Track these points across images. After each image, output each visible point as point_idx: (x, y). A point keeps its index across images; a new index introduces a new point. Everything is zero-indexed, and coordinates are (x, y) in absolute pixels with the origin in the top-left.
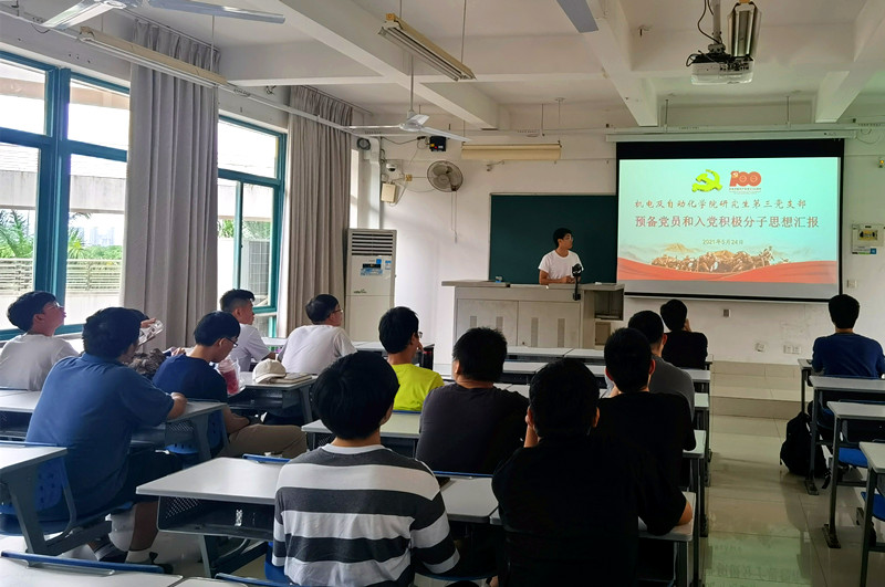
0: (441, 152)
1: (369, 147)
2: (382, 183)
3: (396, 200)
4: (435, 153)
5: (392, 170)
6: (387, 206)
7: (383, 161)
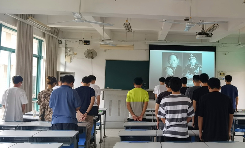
0: (88, 46)
1: (61, 43)
2: (66, 55)
3: (71, 61)
4: (86, 46)
5: (70, 51)
6: (67, 63)
7: (66, 48)
